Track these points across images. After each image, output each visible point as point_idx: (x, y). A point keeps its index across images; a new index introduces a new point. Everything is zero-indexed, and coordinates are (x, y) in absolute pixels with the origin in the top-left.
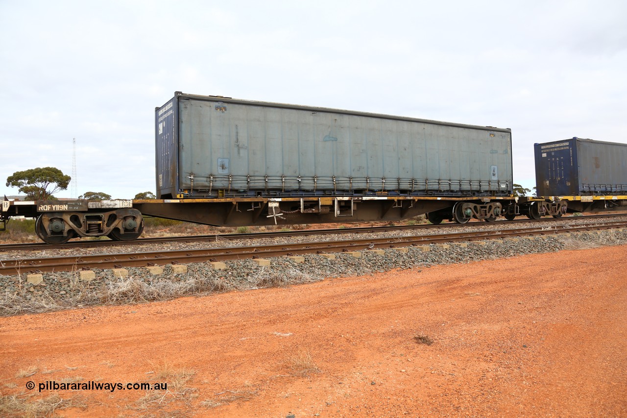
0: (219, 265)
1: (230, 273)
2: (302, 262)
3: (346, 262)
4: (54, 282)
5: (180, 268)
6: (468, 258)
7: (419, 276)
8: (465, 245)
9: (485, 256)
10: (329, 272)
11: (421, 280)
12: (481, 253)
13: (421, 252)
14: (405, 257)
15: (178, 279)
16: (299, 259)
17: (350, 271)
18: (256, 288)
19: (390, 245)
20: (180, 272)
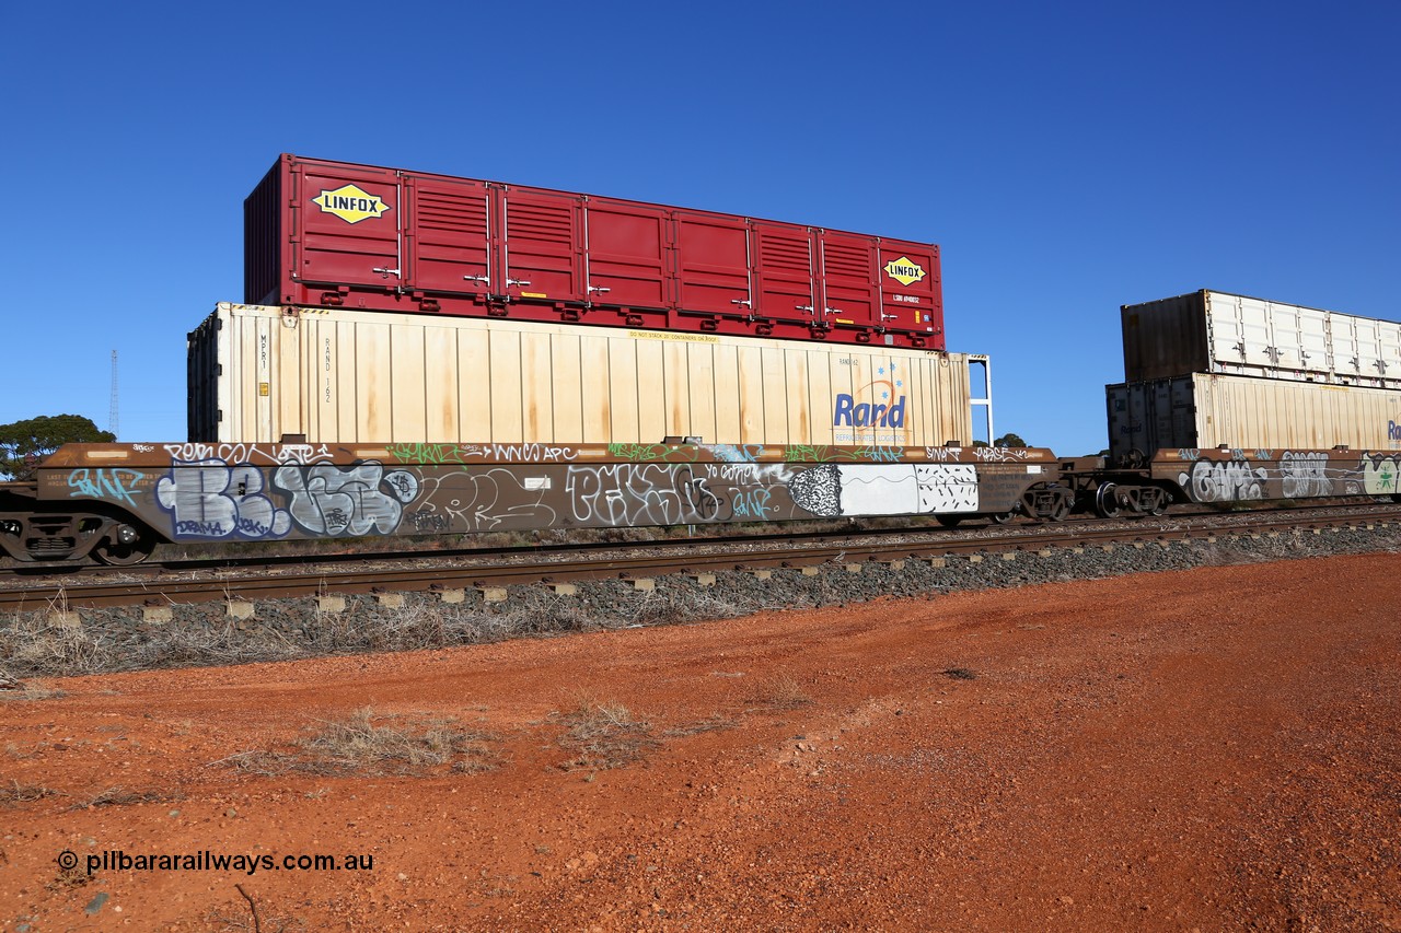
0: (565, 590)
1: (586, 601)
2: (711, 584)
3: (792, 584)
4: (276, 614)
5: (495, 594)
6: (1019, 579)
7: (930, 607)
8: (1010, 556)
9: (1050, 576)
10: (764, 602)
11: (935, 612)
12: (1042, 570)
13: (929, 568)
14: (900, 577)
15: (496, 609)
16: (706, 580)
17: (802, 598)
18: (640, 625)
19: (869, 555)
20: (495, 600)
